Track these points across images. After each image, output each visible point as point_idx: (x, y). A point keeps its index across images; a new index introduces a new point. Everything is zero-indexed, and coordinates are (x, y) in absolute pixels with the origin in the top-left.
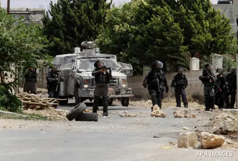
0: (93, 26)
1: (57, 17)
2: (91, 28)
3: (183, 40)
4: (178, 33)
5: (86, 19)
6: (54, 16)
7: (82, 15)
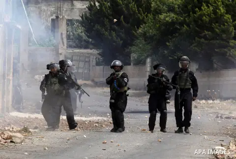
0: (141, 15)
1: (104, 4)
2: (139, 18)
3: (233, 33)
4: (229, 25)
5: (134, 7)
6: (101, 4)
7: (130, 3)
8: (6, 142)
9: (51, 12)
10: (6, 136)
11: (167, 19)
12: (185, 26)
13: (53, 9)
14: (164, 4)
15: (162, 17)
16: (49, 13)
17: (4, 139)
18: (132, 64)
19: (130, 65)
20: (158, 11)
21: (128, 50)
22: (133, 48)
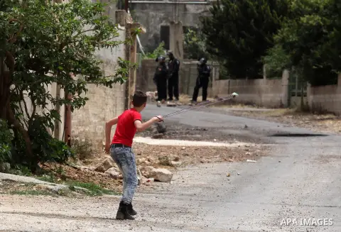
0: (275, 18)
1: (231, 6)
5: (267, 9)
6: (226, 6)
7: (262, 4)
8: (148, 181)
9: (160, 19)
10: (148, 173)
11: (311, 22)
12: (335, 29)
13: (162, 15)
14: (306, 4)
15: (304, 19)
16: (158, 19)
17: (145, 176)
18: (265, 77)
19: (262, 78)
20: (299, 12)
21: (261, 61)
22: (266, 58)
